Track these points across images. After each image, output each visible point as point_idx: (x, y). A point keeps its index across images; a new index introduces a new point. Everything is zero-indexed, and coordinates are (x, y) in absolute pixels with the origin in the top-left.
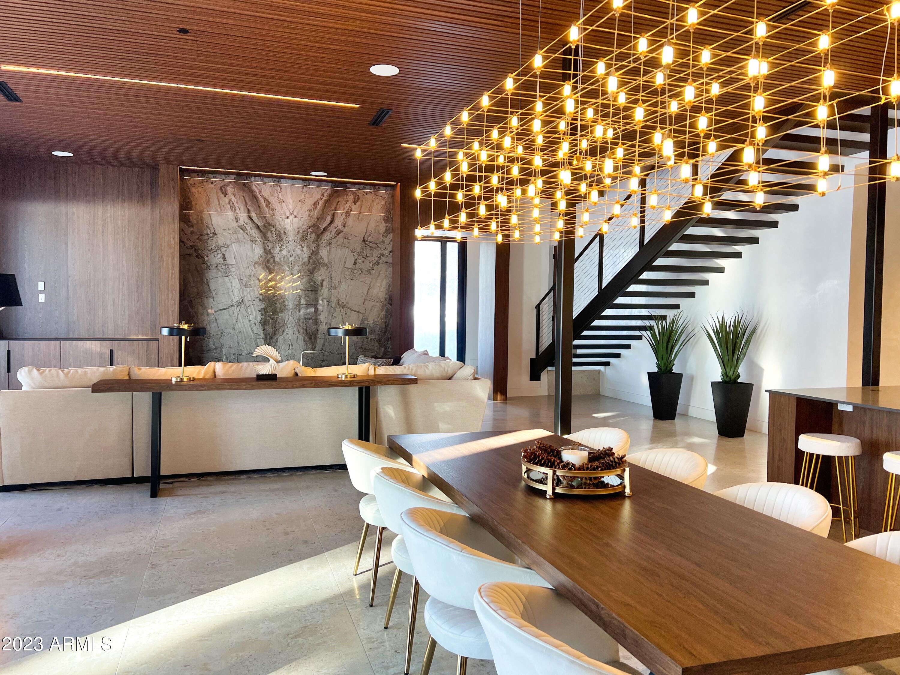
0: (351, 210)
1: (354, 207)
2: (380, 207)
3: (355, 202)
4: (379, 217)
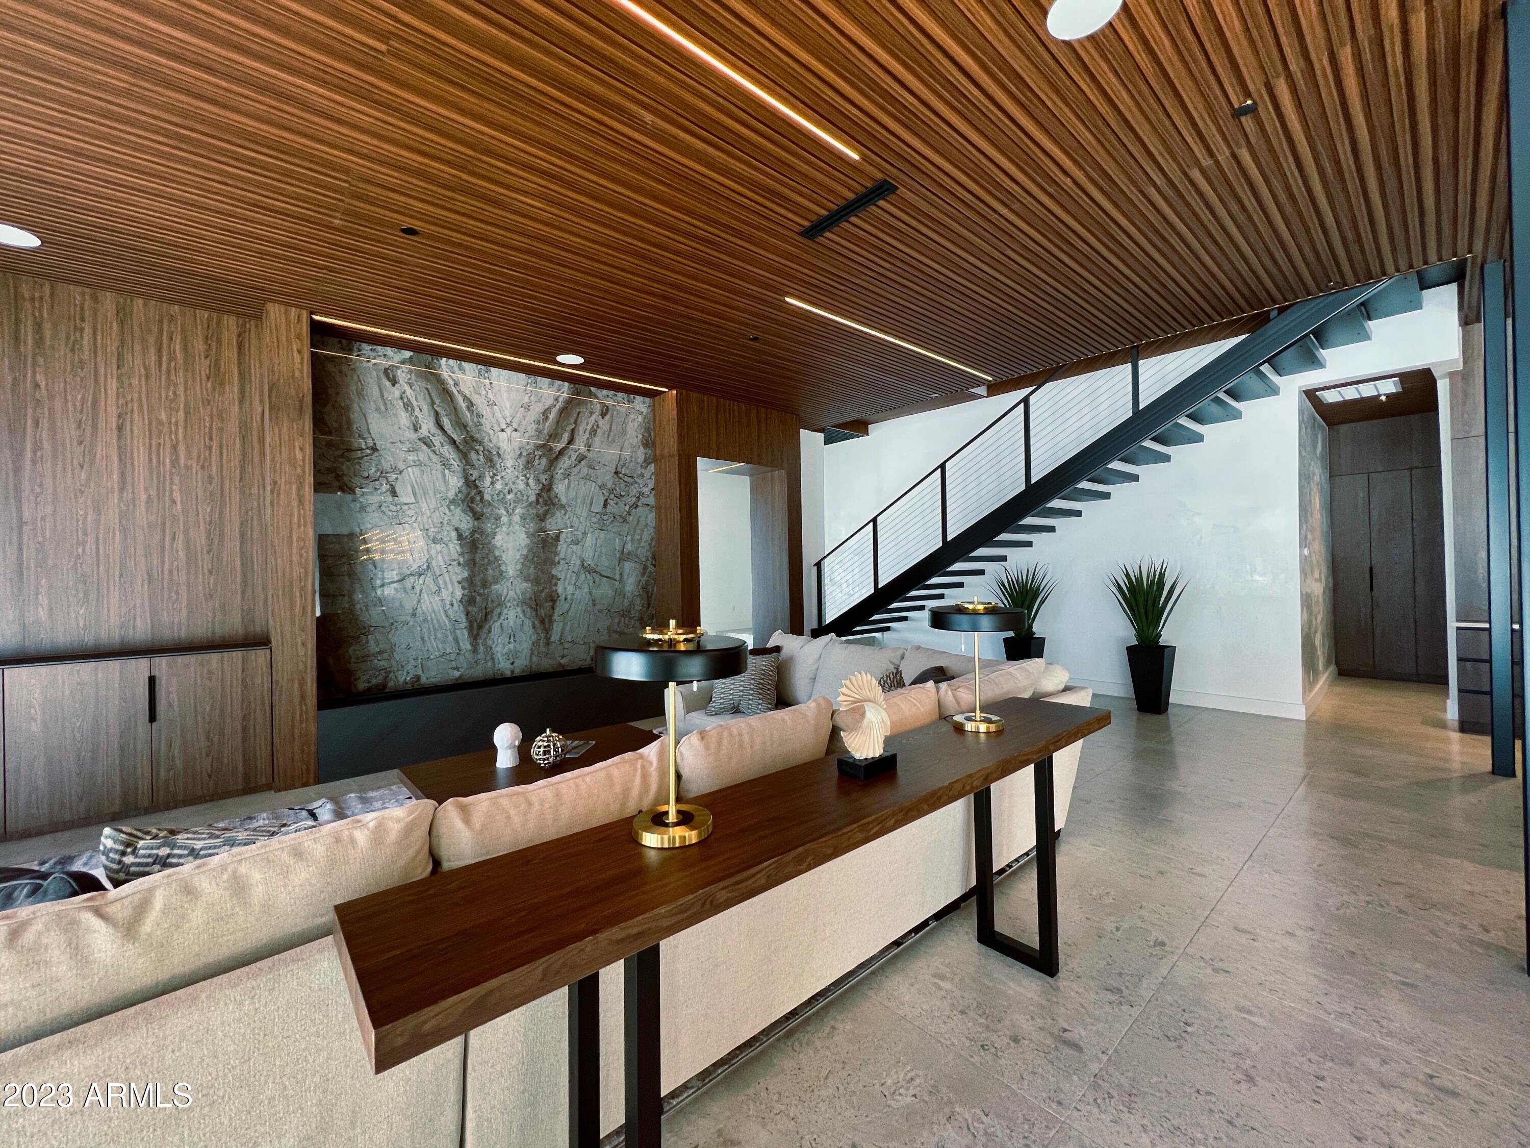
0: (598, 426)
1: (601, 422)
2: (636, 425)
3: (603, 415)
4: (636, 440)
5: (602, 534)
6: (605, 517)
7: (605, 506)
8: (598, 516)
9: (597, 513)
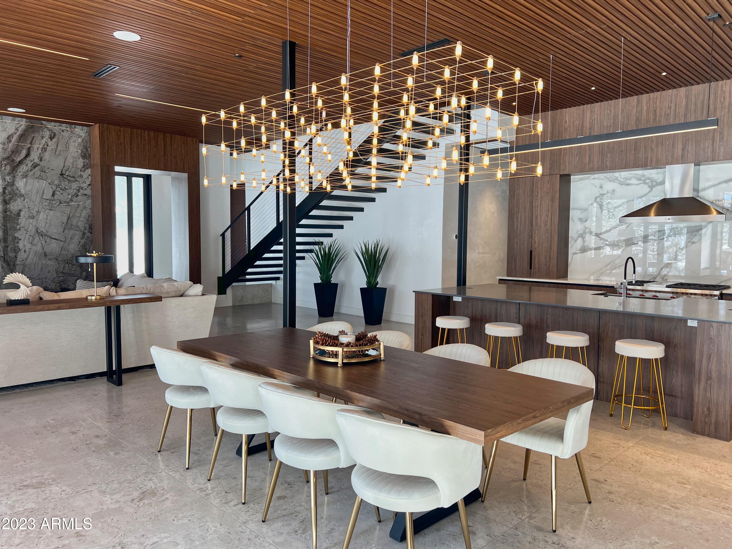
0: (47, 146)
1: (50, 143)
2: (77, 144)
3: (51, 138)
4: (76, 154)
5: (51, 213)
6: (54, 202)
7: (53, 195)
8: (48, 201)
9: (47, 200)
